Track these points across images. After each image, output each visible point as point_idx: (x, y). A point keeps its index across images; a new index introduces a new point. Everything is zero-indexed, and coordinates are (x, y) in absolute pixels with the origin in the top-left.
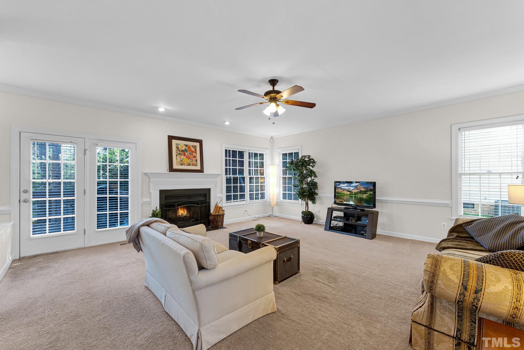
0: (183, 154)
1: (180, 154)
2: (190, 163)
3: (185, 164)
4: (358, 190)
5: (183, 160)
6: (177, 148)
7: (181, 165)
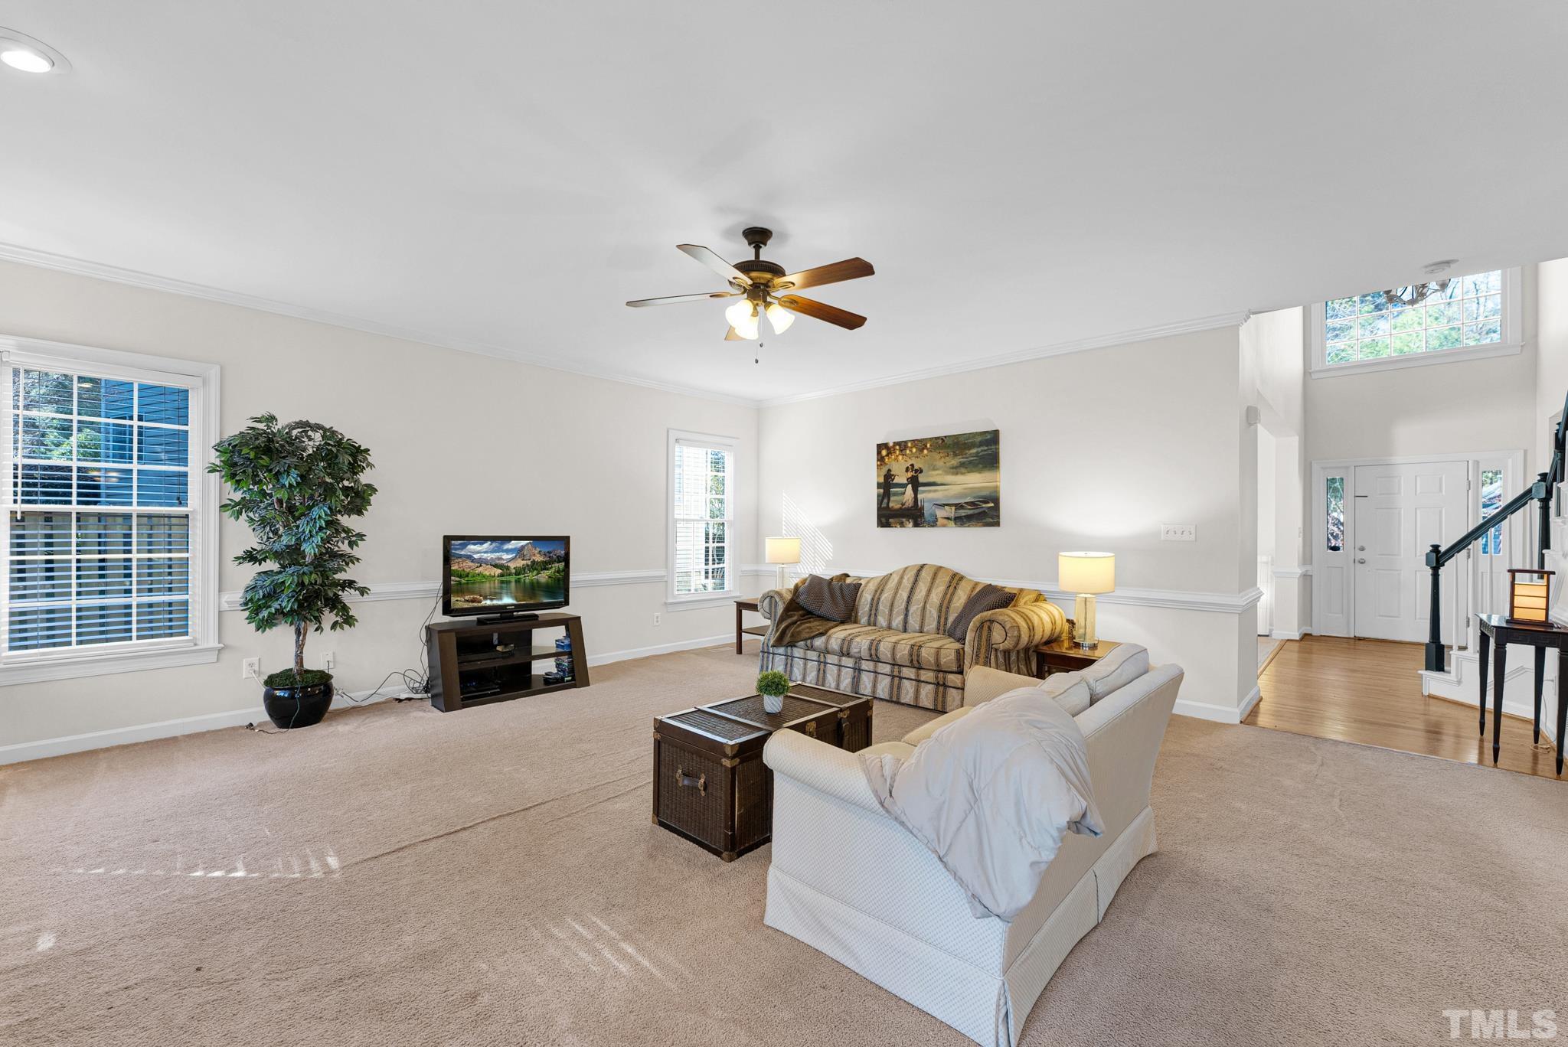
4: (524, 562)
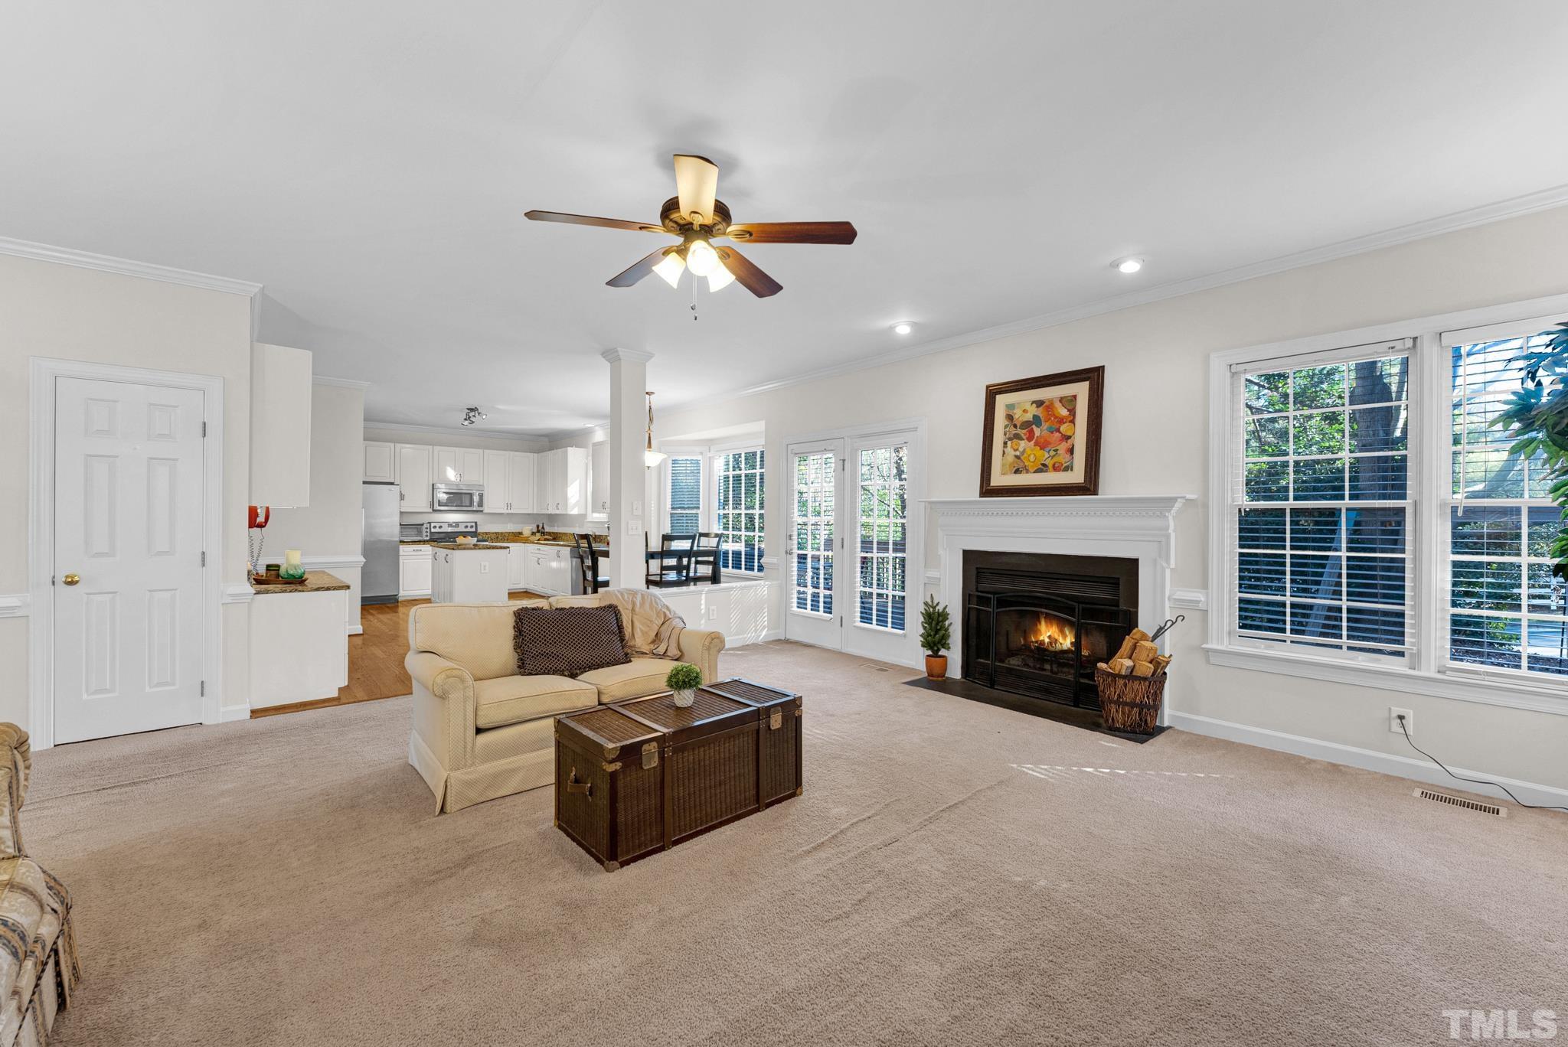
0: (1025, 434)
1: (1017, 437)
2: (1047, 463)
3: (1030, 470)
5: (1025, 455)
6: (1010, 417)
7: (1017, 471)
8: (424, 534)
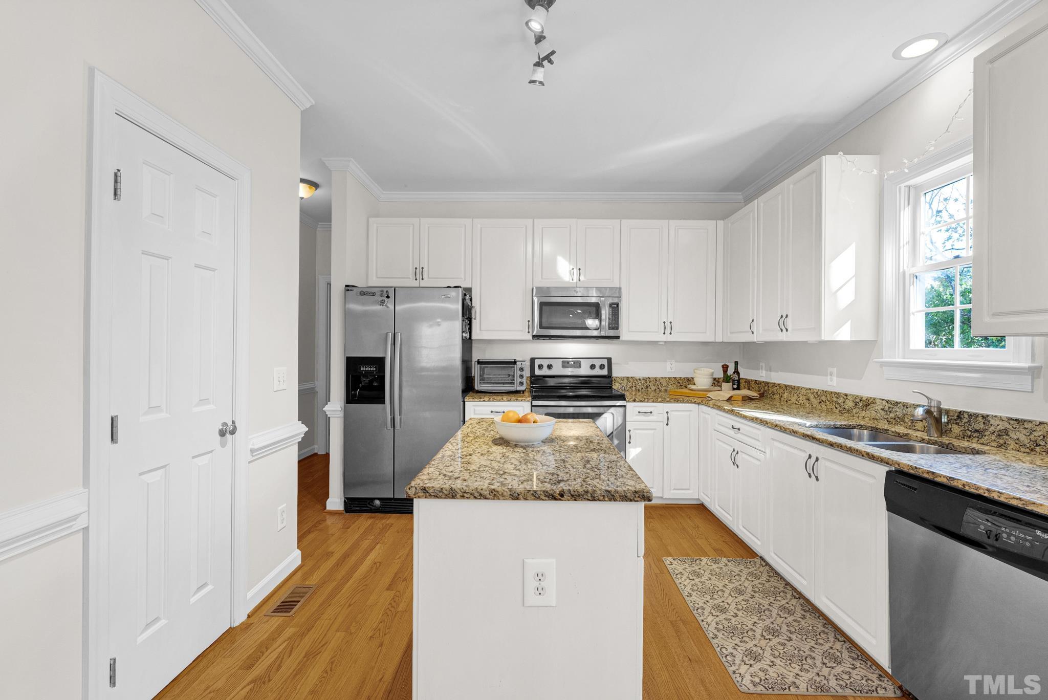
8: (517, 380)
